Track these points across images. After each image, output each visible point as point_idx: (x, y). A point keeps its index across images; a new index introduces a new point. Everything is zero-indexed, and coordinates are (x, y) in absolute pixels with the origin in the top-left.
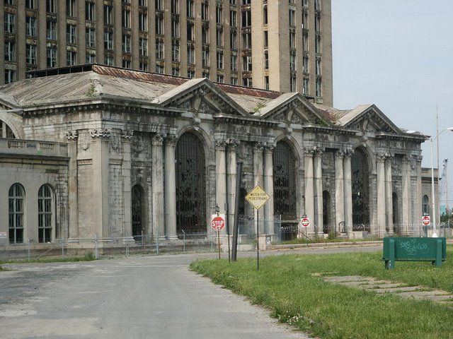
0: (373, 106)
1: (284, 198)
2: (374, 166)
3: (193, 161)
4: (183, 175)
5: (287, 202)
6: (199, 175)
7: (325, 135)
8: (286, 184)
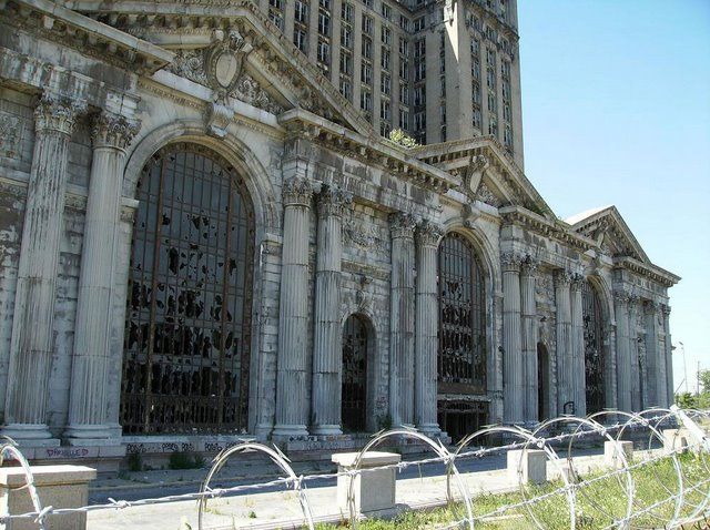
0: (613, 208)
1: (461, 349)
2: (612, 311)
3: (213, 223)
4: (173, 255)
5: (467, 358)
6: (233, 264)
7: (540, 238)
8: (466, 320)
